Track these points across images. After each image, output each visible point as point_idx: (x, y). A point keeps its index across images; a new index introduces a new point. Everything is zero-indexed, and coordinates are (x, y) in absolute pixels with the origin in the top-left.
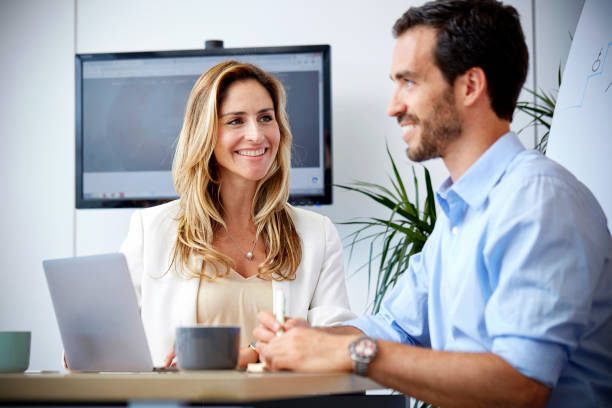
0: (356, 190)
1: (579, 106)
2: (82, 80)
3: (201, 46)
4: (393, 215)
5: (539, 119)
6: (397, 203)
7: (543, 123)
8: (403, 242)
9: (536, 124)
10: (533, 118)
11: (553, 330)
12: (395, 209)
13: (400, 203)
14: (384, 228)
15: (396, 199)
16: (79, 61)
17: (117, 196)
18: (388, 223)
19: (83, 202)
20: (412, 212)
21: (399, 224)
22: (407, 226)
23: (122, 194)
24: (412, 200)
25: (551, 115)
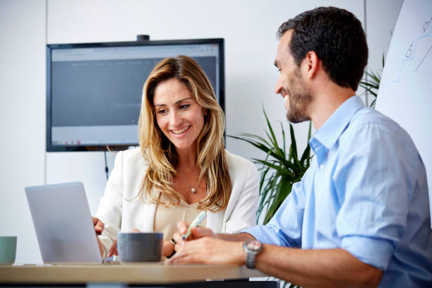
0: (242, 139)
1: (397, 82)
2: (51, 62)
3: (134, 39)
4: (267, 157)
5: (369, 90)
6: (270, 148)
7: (372, 93)
8: (274, 175)
9: (367, 94)
10: (365, 90)
11: (382, 230)
12: (269, 152)
13: (273, 149)
14: (261, 166)
15: (270, 146)
16: (49, 50)
17: (75, 143)
18: (264, 163)
19: (51, 147)
20: (280, 154)
21: (272, 163)
22: (277, 164)
23: (79, 142)
24: (281, 146)
25: (377, 87)
